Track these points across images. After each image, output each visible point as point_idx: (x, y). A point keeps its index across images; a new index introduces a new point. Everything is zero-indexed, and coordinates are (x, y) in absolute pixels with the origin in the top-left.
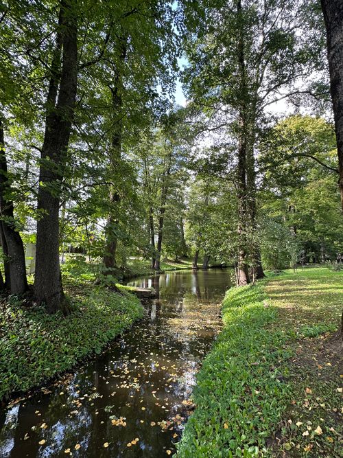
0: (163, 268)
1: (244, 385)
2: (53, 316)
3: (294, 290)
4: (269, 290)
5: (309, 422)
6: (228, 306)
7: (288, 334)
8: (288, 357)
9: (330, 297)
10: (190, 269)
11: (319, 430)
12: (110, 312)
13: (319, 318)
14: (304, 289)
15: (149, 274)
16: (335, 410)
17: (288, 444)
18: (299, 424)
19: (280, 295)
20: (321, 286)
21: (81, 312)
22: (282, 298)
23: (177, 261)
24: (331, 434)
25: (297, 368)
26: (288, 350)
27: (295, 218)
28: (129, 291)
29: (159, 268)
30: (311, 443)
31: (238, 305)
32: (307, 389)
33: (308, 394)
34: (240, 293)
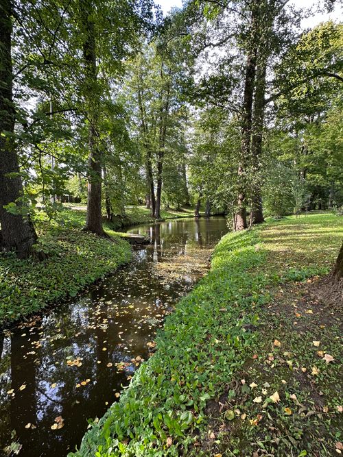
0: (164, 216)
1: (206, 333)
2: (24, 261)
3: (291, 234)
4: (264, 234)
5: (267, 384)
6: (220, 250)
7: (271, 278)
8: (263, 302)
9: (328, 240)
10: (191, 217)
11: (275, 397)
12: (93, 257)
13: (311, 261)
14: (302, 233)
15: (149, 222)
16: (304, 370)
17: (231, 412)
18: (253, 385)
19: (275, 239)
20: (322, 229)
21: (60, 257)
22: (276, 241)
23: (178, 210)
24: (291, 404)
25: (271, 315)
26: (266, 295)
27: (306, 161)
28: (122, 237)
29: (159, 216)
30: (261, 414)
31: (229, 249)
32: (276, 341)
33: (275, 347)
34: (235, 238)
